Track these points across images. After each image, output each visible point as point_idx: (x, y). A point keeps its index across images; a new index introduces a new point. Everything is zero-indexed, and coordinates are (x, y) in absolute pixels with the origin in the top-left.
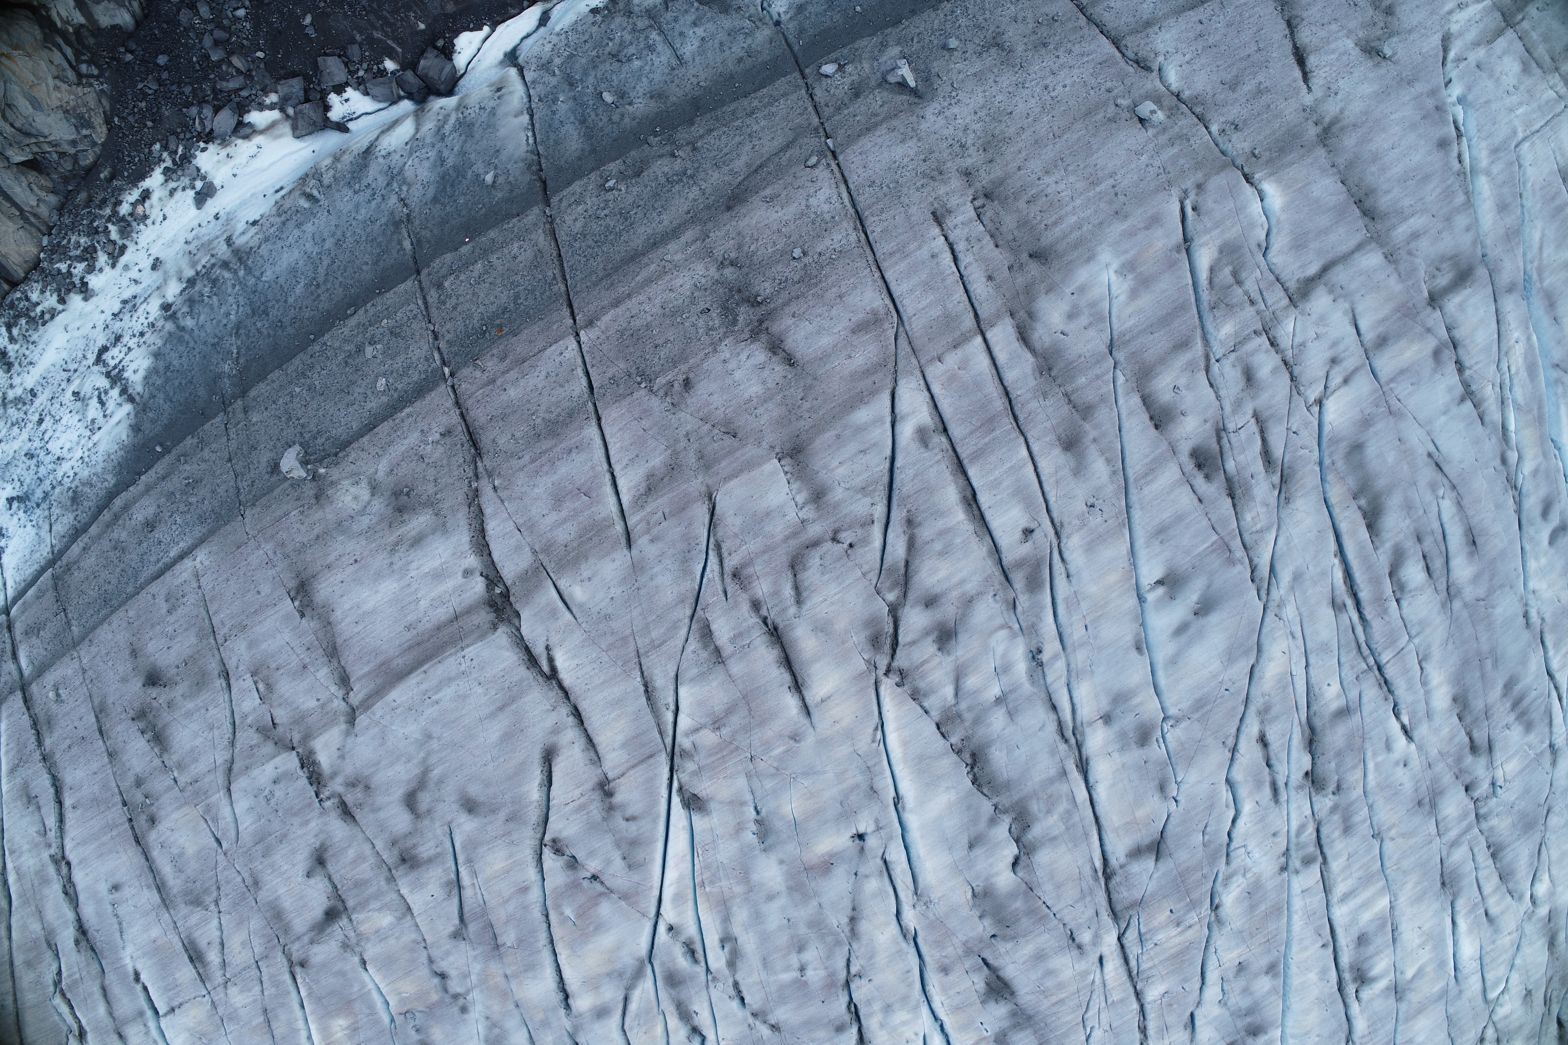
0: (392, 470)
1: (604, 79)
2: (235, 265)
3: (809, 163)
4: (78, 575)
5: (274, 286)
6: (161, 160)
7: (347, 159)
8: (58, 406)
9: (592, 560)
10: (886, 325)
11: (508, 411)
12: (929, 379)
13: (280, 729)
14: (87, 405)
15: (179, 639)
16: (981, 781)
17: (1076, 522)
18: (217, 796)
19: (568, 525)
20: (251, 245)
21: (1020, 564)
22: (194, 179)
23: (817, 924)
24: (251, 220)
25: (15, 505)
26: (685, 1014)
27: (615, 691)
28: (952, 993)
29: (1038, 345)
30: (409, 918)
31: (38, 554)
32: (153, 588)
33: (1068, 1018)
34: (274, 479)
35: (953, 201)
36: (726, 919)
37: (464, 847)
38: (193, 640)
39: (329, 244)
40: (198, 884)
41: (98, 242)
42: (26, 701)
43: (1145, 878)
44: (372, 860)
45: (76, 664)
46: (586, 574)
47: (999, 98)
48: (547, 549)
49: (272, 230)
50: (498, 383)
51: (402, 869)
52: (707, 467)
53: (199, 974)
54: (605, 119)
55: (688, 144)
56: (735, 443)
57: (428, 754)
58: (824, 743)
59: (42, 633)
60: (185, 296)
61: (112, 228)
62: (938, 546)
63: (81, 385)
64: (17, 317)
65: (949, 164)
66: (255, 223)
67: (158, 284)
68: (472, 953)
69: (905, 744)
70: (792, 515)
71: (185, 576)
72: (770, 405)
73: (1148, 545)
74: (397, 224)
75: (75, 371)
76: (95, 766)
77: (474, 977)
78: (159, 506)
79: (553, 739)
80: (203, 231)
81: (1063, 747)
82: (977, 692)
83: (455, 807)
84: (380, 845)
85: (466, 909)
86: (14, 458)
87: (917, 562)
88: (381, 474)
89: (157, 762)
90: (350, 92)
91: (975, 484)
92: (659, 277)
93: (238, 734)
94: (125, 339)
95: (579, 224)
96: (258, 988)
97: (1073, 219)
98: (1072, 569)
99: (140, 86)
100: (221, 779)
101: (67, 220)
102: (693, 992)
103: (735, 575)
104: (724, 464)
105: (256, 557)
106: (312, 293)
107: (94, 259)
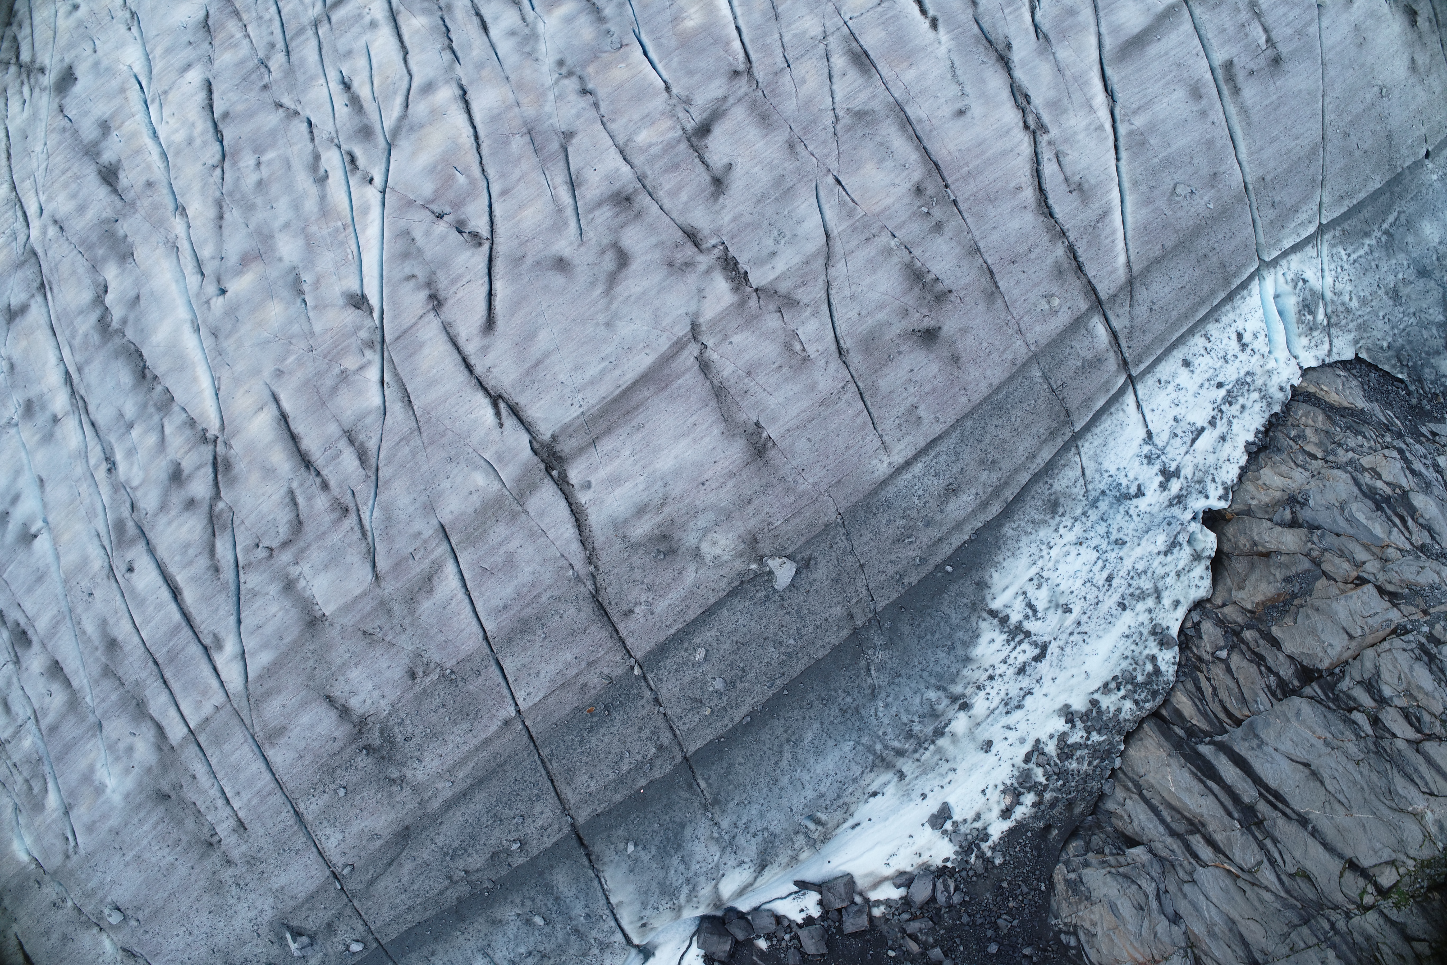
0: (680, 573)
1: (548, 936)
2: (889, 755)
3: (348, 869)
4: (1039, 428)
5: (839, 738)
6: (993, 848)
7: (784, 859)
8: (1088, 597)
9: (471, 510)
10: (261, 734)
11: (570, 639)
12: (221, 692)
13: (772, 307)
14: (1050, 601)
15: (899, 382)
16: (136, 355)
17: (98, 581)
18: (840, 229)
19: (496, 540)
20: (872, 775)
21: (132, 542)
22: (955, 832)
23: (249, 208)
24: (879, 797)
25: (1133, 490)
26: (355, 102)
27: (434, 394)
28: (143, 165)
29: (150, 723)
30: (621, 143)
31: (1096, 443)
32: (938, 429)
33: (58, 159)
34: (807, 553)
35: (233, 839)
36: (323, 198)
37: (566, 223)
38: (883, 383)
39: (785, 780)
40: (860, 134)
41: (1056, 765)
42: (1094, 290)
43: (16, 289)
44: (661, 194)
45: (1030, 338)
46: (475, 497)
47: (222, 925)
48: (514, 517)
49: (851, 789)
50: (584, 664)
51: (629, 190)
52: (382, 603)
53: (856, 40)
54: (537, 901)
55: (457, 882)
56: (363, 627)
57: (607, 308)
58: (255, 372)
59: (1079, 364)
60: (944, 720)
61: (1043, 780)
62: (192, 552)
63: (1062, 621)
64: (1145, 684)
65: (244, 870)
66: (875, 794)
67: (980, 728)
68: (554, 121)
69: (195, 379)
70: (305, 568)
71: (900, 446)
72: (339, 661)
73: (47, 566)
74: (716, 802)
75: (1071, 634)
76: (996, 236)
77: (551, 97)
78: (942, 511)
79: (486, 341)
80: (937, 782)
81: (82, 392)
82: (146, 432)
83: (576, 261)
84: (655, 209)
85: (562, 163)
86: (1140, 538)
87: (206, 537)
88: (691, 568)
89: (917, 252)
90: (799, 918)
91: (173, 607)
92: (454, 766)
93: (824, 296)
94: (1011, 671)
95: (537, 809)
96: (785, 40)
97: (146, 827)
98: (96, 540)
99: (1015, 922)
100: (838, 246)
101: (1094, 785)
102: (348, 125)
103: (346, 510)
104: (369, 607)
105: (816, 475)
106: (794, 733)
107: (1059, 747)
